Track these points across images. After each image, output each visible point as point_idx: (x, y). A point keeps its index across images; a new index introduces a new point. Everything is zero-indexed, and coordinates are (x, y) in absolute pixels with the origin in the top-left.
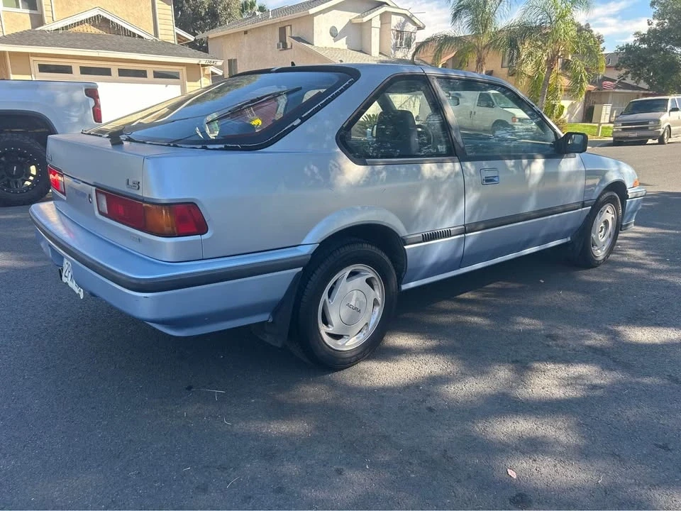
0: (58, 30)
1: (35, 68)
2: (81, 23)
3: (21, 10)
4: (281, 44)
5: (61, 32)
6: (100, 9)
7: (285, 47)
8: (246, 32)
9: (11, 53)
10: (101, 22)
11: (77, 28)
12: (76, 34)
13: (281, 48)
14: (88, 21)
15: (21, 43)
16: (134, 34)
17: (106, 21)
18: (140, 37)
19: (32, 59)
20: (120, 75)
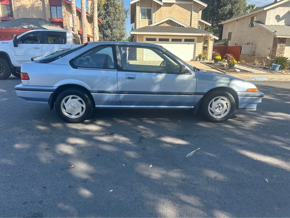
0: (155, 26)
1: (145, 39)
2: (163, 23)
3: (146, 20)
4: (251, 25)
5: (156, 26)
6: (170, 17)
7: (252, 25)
8: (237, 20)
9: (138, 35)
10: (170, 22)
11: (161, 25)
12: (161, 27)
13: (250, 26)
14: (165, 22)
15: (141, 31)
16: (181, 25)
17: (171, 21)
18: (183, 26)
19: (144, 36)
20: (172, 41)
